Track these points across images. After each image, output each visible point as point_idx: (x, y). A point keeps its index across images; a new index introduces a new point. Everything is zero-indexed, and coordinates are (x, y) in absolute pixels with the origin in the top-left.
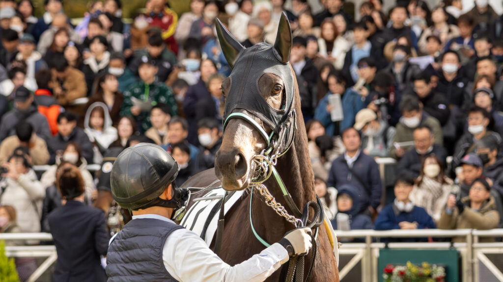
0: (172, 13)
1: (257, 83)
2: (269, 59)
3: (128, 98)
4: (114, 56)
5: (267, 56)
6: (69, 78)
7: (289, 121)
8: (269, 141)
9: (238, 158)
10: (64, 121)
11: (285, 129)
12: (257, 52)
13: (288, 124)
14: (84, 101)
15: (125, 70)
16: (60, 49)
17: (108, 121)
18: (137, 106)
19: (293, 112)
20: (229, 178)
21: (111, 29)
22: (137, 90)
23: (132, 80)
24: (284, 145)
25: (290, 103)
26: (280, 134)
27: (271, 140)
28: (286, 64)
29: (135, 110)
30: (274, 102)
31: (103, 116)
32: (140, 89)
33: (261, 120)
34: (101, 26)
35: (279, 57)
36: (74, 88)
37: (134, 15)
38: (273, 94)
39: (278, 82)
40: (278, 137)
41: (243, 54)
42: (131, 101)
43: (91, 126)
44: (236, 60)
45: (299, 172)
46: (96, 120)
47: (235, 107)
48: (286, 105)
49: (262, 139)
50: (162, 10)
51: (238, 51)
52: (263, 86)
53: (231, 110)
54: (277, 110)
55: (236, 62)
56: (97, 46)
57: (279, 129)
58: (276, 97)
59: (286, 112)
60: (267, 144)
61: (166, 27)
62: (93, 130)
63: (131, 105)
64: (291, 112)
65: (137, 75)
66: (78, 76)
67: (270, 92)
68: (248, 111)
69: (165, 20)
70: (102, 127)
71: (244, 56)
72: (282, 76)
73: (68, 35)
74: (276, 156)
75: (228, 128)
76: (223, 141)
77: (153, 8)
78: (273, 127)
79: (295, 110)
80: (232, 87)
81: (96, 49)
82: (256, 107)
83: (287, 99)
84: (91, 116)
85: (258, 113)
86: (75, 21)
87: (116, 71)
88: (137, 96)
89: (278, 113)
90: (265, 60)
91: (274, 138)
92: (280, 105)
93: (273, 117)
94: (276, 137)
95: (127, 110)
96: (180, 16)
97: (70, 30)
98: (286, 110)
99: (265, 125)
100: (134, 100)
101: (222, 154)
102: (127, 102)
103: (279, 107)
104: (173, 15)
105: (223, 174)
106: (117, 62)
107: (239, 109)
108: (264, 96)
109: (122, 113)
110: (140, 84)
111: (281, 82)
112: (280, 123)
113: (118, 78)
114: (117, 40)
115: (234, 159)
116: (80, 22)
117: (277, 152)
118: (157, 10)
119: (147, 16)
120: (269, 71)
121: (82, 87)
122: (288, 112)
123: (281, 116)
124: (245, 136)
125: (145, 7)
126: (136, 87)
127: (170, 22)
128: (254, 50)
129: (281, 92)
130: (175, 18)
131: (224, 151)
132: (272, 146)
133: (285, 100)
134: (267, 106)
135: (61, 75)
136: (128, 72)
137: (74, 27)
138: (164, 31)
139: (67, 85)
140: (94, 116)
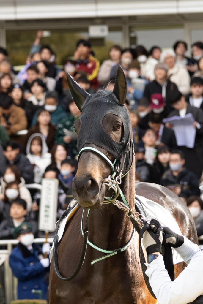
0: (95, 60)
1: (101, 122)
2: (109, 103)
3: (61, 129)
4: (49, 95)
5: (107, 101)
6: (13, 114)
7: (128, 149)
8: (113, 167)
9: (90, 182)
10: (9, 148)
11: (126, 156)
12: (100, 98)
13: (128, 152)
14: (24, 132)
15: (57, 107)
16: (5, 90)
17: (45, 148)
18: (68, 135)
19: (131, 143)
20: (84, 198)
21: (47, 75)
22: (68, 123)
23: (64, 114)
24: (126, 168)
25: (128, 136)
26: (121, 161)
27: (115, 166)
28: (123, 106)
29: (67, 139)
30: (115, 135)
31: (41, 144)
32: (70, 122)
33: (106, 150)
34: (37, 71)
35: (117, 100)
36: (17, 122)
37: (64, 62)
38: (115, 129)
39: (118, 120)
40: (120, 164)
41: (88, 100)
42: (63, 131)
43: (32, 153)
44: (84, 105)
45: (128, 190)
46: (36, 147)
47: (85, 142)
48: (125, 138)
49: (108, 166)
50: (87, 57)
51: (85, 97)
52: (106, 124)
53: (83, 145)
54: (118, 142)
55: (84, 107)
56: (36, 88)
57: (120, 157)
58: (117, 132)
59: (125, 143)
60: (112, 169)
61: (90, 71)
62: (33, 156)
63: (63, 135)
64: (129, 142)
65: (68, 111)
66: (21, 112)
67: (112, 129)
68: (95, 145)
69: (90, 65)
70: (40, 153)
71: (90, 101)
72: (121, 115)
73: (11, 79)
74: (120, 177)
75: (81, 159)
76: (78, 170)
77: (80, 56)
78: (115, 156)
79: (132, 140)
80: (82, 126)
81: (36, 91)
82: (102, 141)
83: (125, 133)
84: (31, 144)
85: (103, 146)
86: (16, 68)
87: (50, 108)
88: (68, 128)
89: (120, 144)
90: (106, 103)
91: (117, 164)
92: (120, 138)
93: (115, 148)
94: (118, 163)
95: (60, 139)
96: (101, 63)
97: (13, 75)
98: (124, 141)
99: (109, 154)
100: (66, 131)
101: (78, 180)
102: (60, 132)
103: (120, 140)
104: (96, 61)
105: (79, 195)
106: (51, 100)
107: (88, 144)
108: (107, 132)
109: (56, 142)
110: (70, 118)
111: (120, 120)
112: (121, 152)
113: (51, 113)
114: (51, 83)
115: (88, 183)
116: (22, 69)
117: (121, 174)
118: (82, 58)
119: (74, 63)
120: (110, 112)
121: (24, 121)
122: (127, 142)
123: (121, 147)
124: (95, 165)
125: (73, 55)
126: (67, 121)
127: (94, 67)
128: (97, 96)
129: (121, 128)
130: (98, 64)
131: (79, 178)
132: (116, 171)
133: (124, 134)
134: (111, 139)
135: (6, 112)
136: (60, 109)
137: (16, 73)
138: (89, 75)
139: (11, 120)
140: (34, 144)
